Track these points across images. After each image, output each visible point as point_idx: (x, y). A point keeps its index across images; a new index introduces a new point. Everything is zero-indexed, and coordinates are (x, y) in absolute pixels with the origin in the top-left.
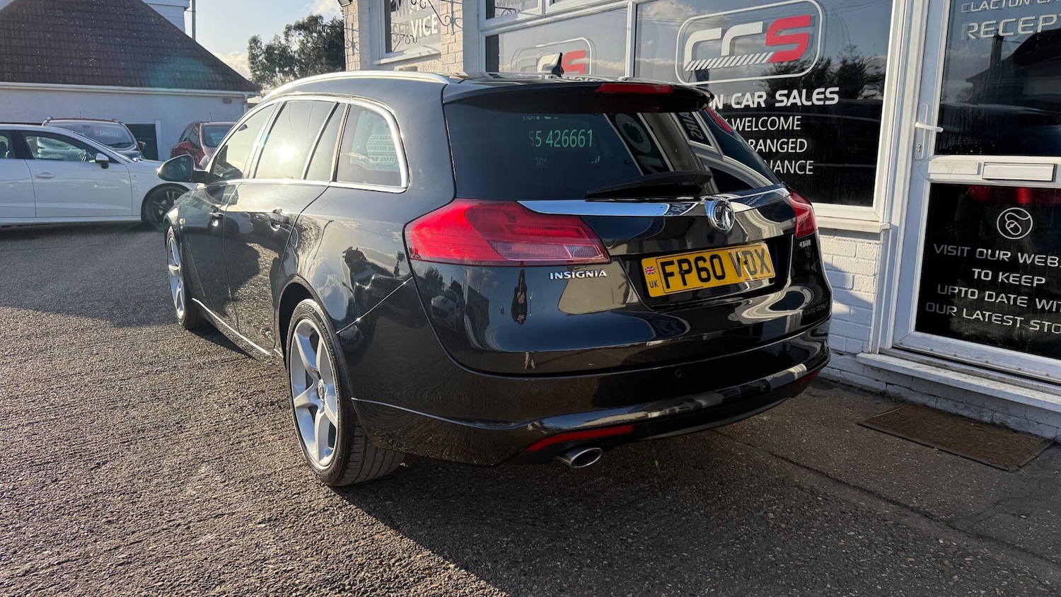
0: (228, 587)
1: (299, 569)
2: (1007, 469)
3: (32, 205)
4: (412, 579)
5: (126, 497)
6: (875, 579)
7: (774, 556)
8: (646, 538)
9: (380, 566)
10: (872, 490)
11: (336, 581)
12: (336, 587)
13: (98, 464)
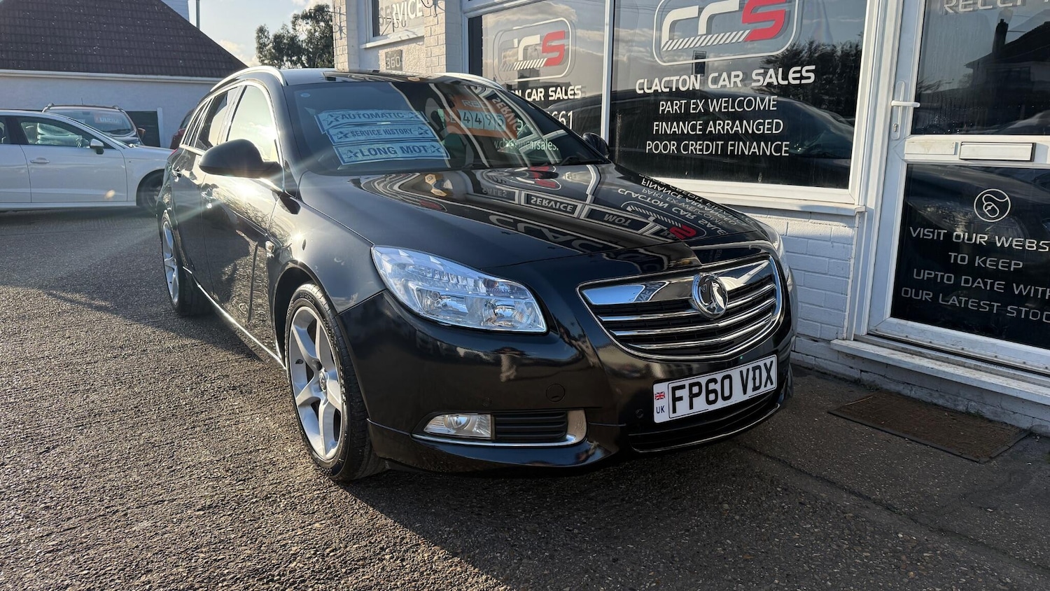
0: (155, 577)
1: (230, 558)
2: (978, 460)
3: (28, 190)
4: (344, 570)
5: (70, 482)
6: (826, 575)
7: (724, 550)
8: (593, 529)
9: (314, 556)
10: (835, 481)
11: (266, 571)
12: (264, 578)
13: (48, 448)
